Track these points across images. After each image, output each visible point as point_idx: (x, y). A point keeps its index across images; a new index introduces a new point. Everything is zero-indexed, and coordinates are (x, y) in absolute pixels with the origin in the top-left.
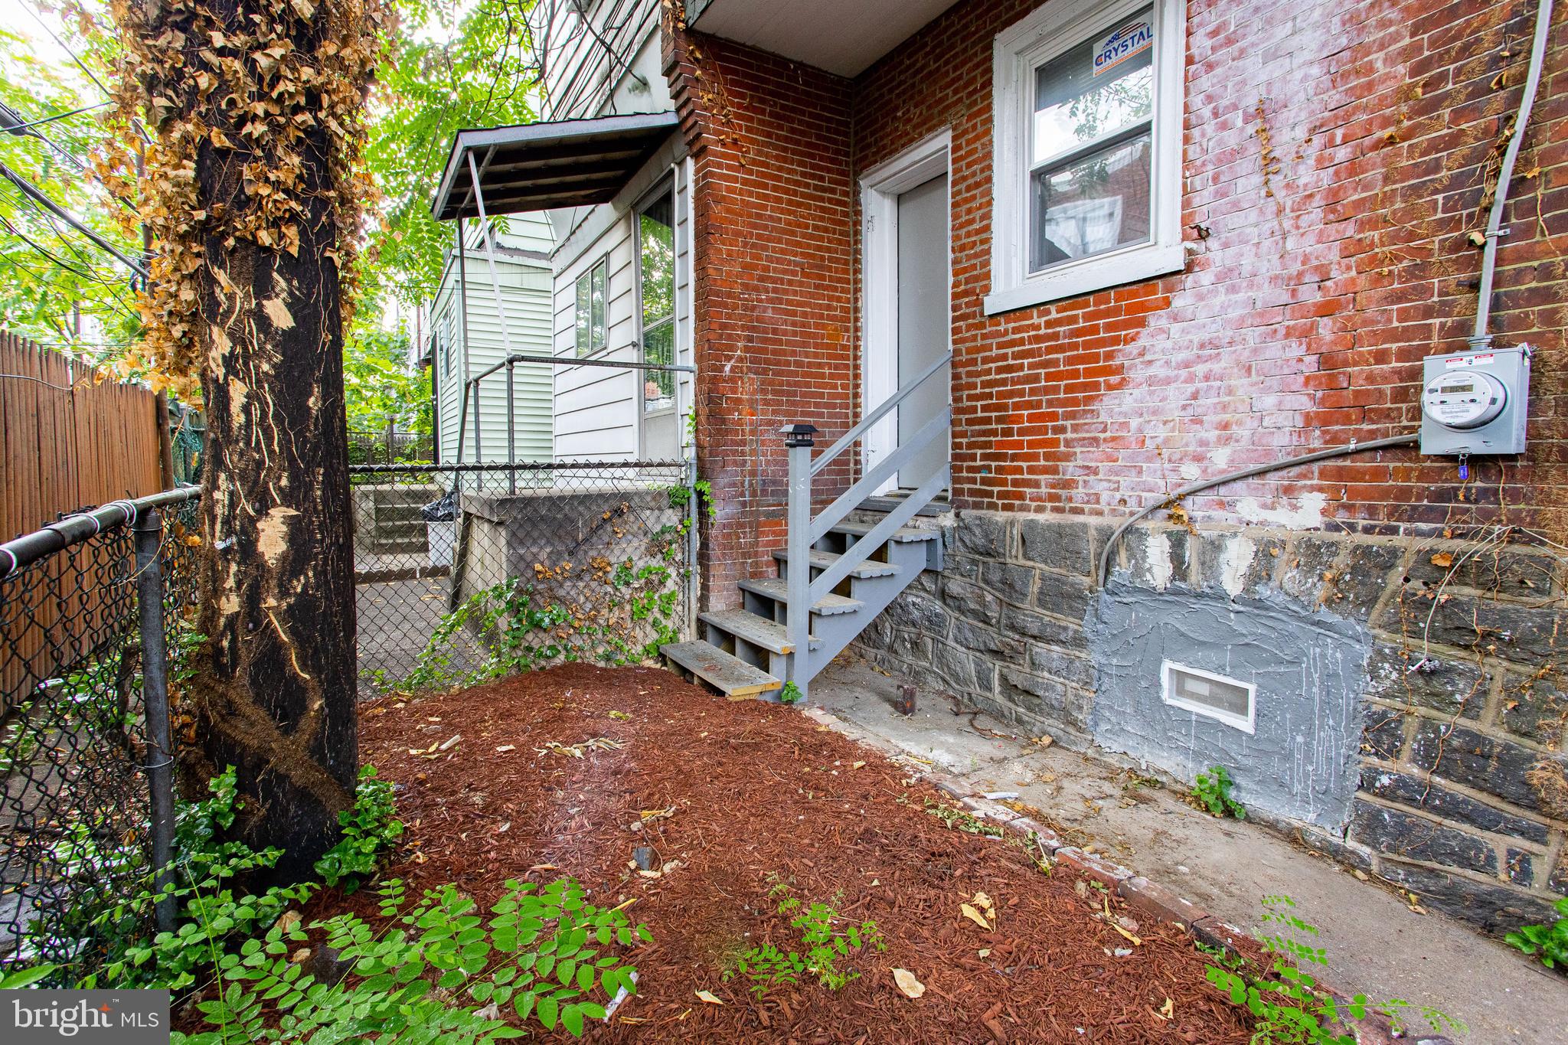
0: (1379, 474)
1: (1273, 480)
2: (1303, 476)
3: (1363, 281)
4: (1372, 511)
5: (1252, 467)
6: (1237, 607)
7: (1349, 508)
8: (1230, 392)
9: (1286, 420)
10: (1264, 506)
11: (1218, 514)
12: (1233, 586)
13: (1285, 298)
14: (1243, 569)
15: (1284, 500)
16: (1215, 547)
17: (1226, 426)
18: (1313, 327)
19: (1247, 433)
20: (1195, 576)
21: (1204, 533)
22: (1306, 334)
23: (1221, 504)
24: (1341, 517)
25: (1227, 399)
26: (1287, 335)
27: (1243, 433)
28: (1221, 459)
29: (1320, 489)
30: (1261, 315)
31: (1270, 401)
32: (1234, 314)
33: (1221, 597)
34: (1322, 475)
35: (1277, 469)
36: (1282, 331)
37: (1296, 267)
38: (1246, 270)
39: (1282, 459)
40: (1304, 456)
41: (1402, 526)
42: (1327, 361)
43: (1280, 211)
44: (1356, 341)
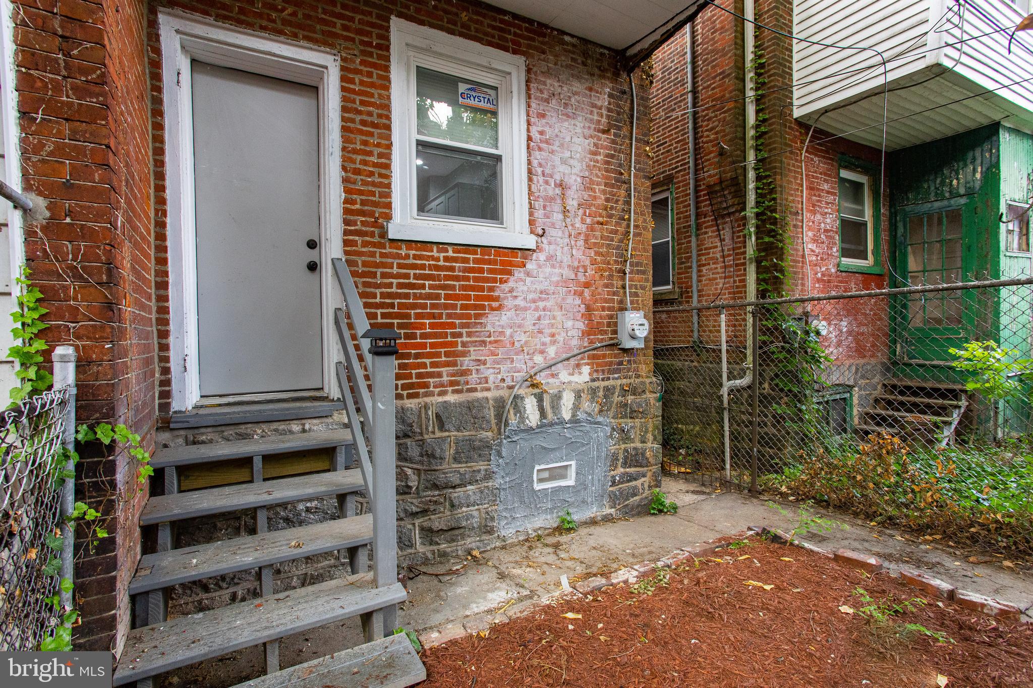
0: (604, 356)
1: (573, 361)
2: (582, 359)
3: (597, 276)
4: (603, 371)
5: (564, 356)
6: (568, 425)
7: (597, 371)
8: (554, 318)
9: (576, 333)
10: (570, 374)
11: (551, 380)
12: (567, 415)
13: (573, 277)
14: (571, 406)
15: (576, 371)
16: (558, 397)
17: (553, 335)
18: (583, 292)
19: (562, 339)
20: (550, 415)
21: (551, 392)
22: (581, 294)
23: (553, 376)
24: (595, 375)
25: (553, 321)
26: (575, 294)
27: (560, 338)
28: (552, 351)
29: (588, 364)
30: (565, 282)
31: (569, 324)
32: (555, 279)
33: (562, 422)
34: (589, 358)
35: (575, 356)
36: (573, 292)
37: (576, 264)
38: (559, 258)
39: (576, 352)
40: (583, 350)
41: (611, 376)
42: (589, 308)
43: (570, 236)
44: (596, 301)
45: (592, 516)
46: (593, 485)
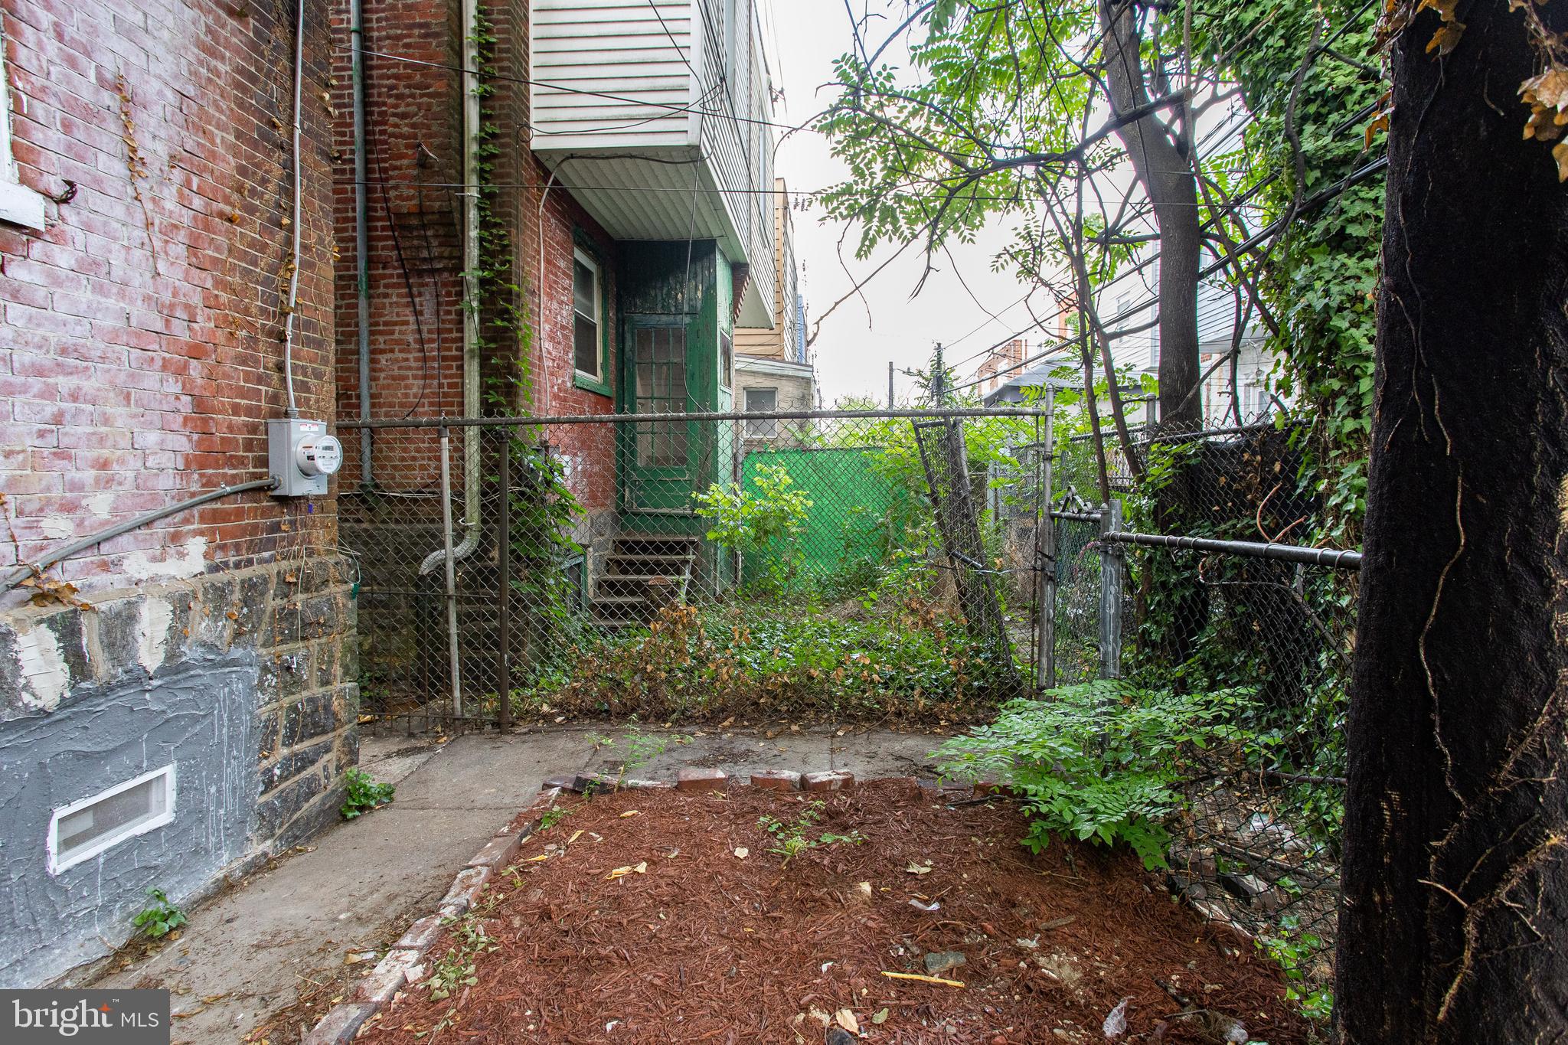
0: (239, 514)
1: (160, 529)
2: (187, 521)
3: (221, 336)
4: (237, 547)
5: (138, 516)
6: (155, 683)
7: (223, 548)
8: (106, 421)
9: (167, 460)
10: (154, 559)
11: (100, 579)
12: (150, 657)
13: (159, 326)
14: (162, 634)
15: (172, 550)
16: (127, 617)
17: (104, 465)
18: (186, 366)
19: (131, 475)
20: (102, 666)
21: (103, 607)
22: (181, 371)
23: (104, 566)
24: (219, 558)
25: (103, 429)
26: (164, 367)
27: (127, 473)
28: (100, 506)
29: (201, 533)
30: (138, 336)
31: (152, 438)
32: (108, 323)
33: (139, 678)
34: (202, 520)
35: (166, 516)
36: (159, 363)
37: (167, 297)
38: (117, 273)
39: (170, 505)
40: (187, 501)
41: (255, 556)
42: (201, 406)
43: (149, 224)
44: (219, 390)
45: (220, 875)
46: (220, 804)
